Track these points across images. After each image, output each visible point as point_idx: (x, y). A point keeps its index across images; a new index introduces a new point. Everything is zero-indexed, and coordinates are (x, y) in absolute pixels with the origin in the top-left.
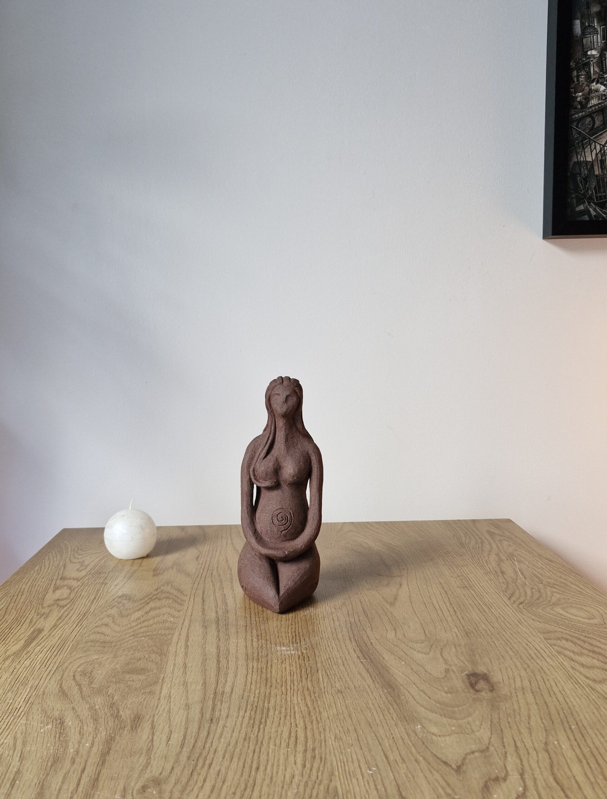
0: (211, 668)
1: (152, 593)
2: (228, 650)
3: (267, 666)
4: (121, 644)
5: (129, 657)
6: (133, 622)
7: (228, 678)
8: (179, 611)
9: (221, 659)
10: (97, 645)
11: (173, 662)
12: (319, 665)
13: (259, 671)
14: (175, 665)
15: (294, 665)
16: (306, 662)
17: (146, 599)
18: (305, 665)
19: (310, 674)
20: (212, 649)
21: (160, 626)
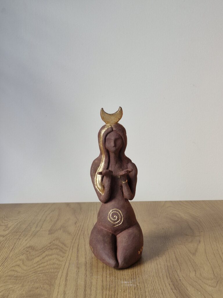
0: (80, 294)
1: (47, 245)
2: (91, 283)
3: (115, 294)
4: (26, 278)
5: (31, 287)
6: (35, 264)
8: (63, 257)
9: (87, 289)
10: (12, 278)
11: (58, 290)
12: (147, 293)
13: (110, 297)
14: (58, 292)
15: (132, 293)
16: (139, 292)
17: (43, 249)
18: (138, 293)
20: (81, 282)
21: (51, 267)
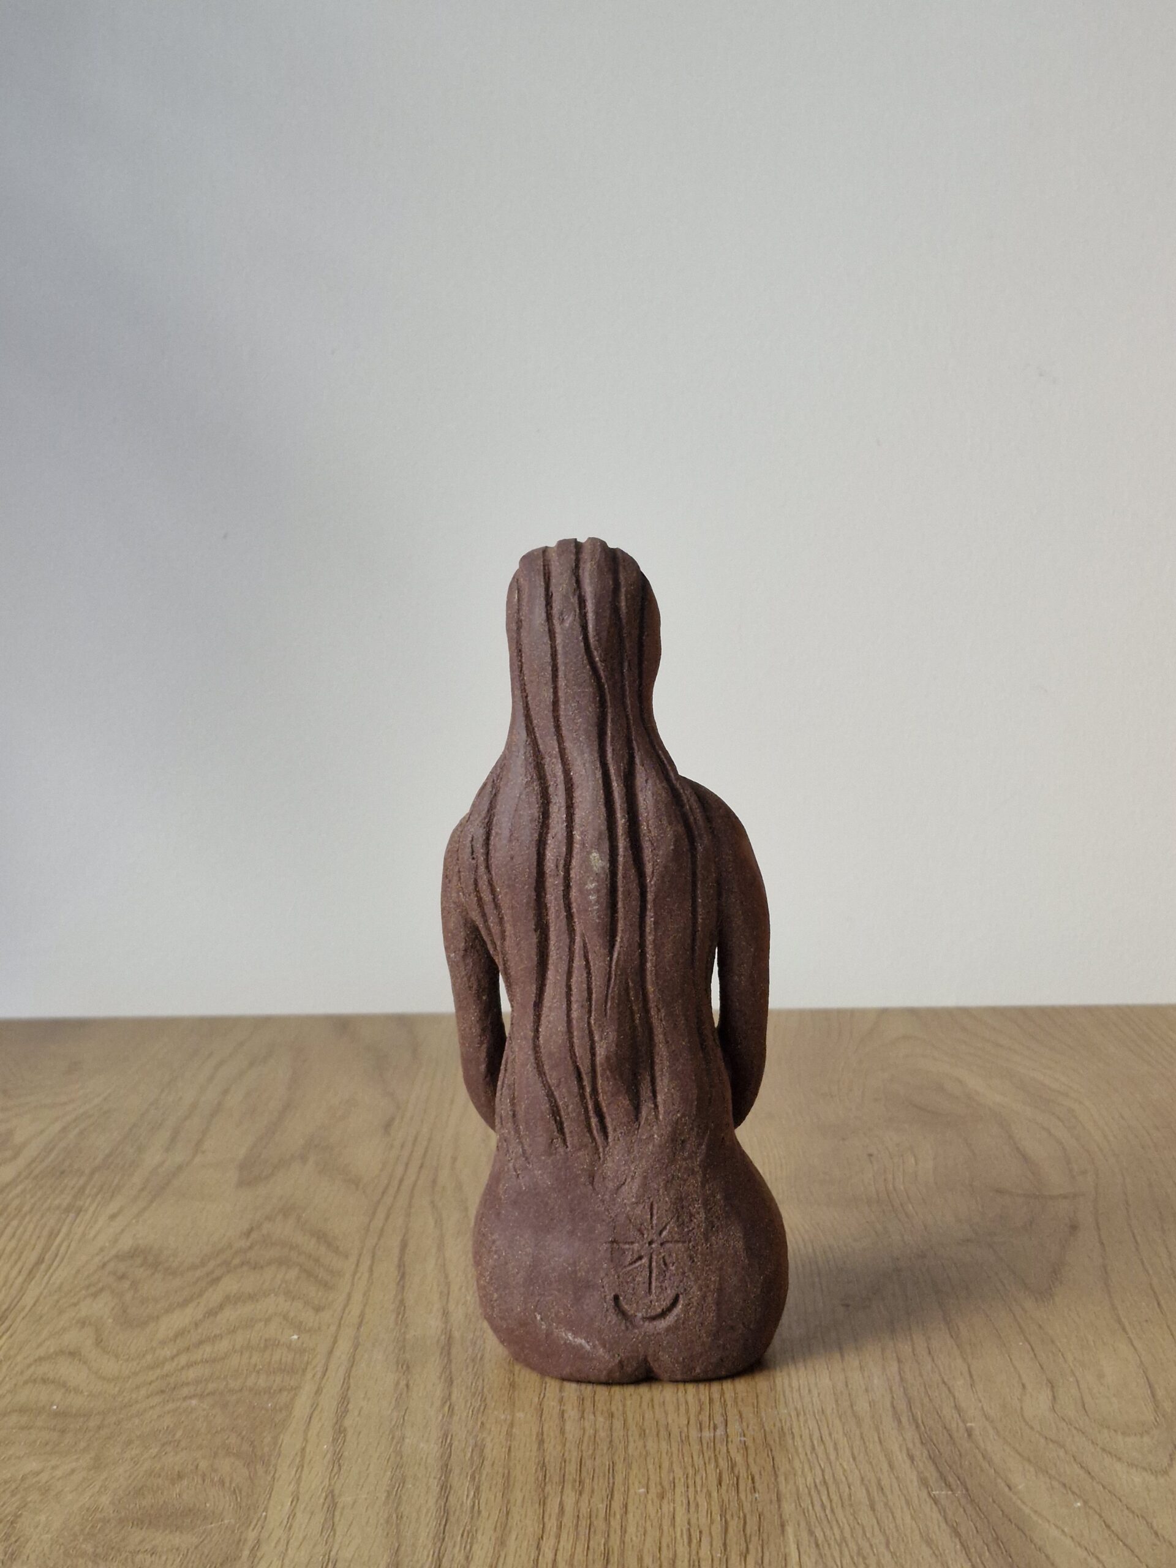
0: (419, 1510)
2: (480, 1447)
3: (609, 1507)
4: (118, 1423)
5: (145, 1467)
6: (164, 1343)
7: (475, 1547)
8: (317, 1310)
9: (455, 1479)
10: (39, 1424)
11: (292, 1487)
12: (788, 1507)
13: (584, 1523)
14: (296, 1498)
15: (703, 1503)
16: (743, 1496)
18: (741, 1507)
19: (755, 1539)
21: (253, 1361)
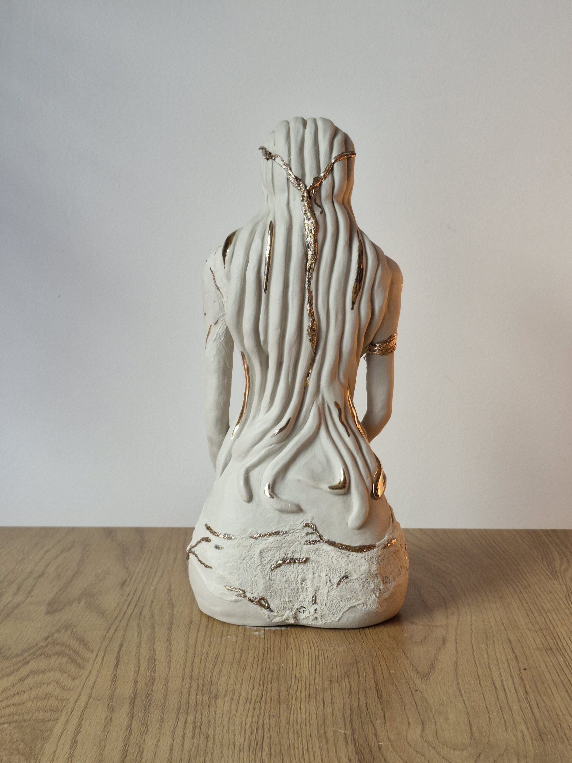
20: (114, 751)
